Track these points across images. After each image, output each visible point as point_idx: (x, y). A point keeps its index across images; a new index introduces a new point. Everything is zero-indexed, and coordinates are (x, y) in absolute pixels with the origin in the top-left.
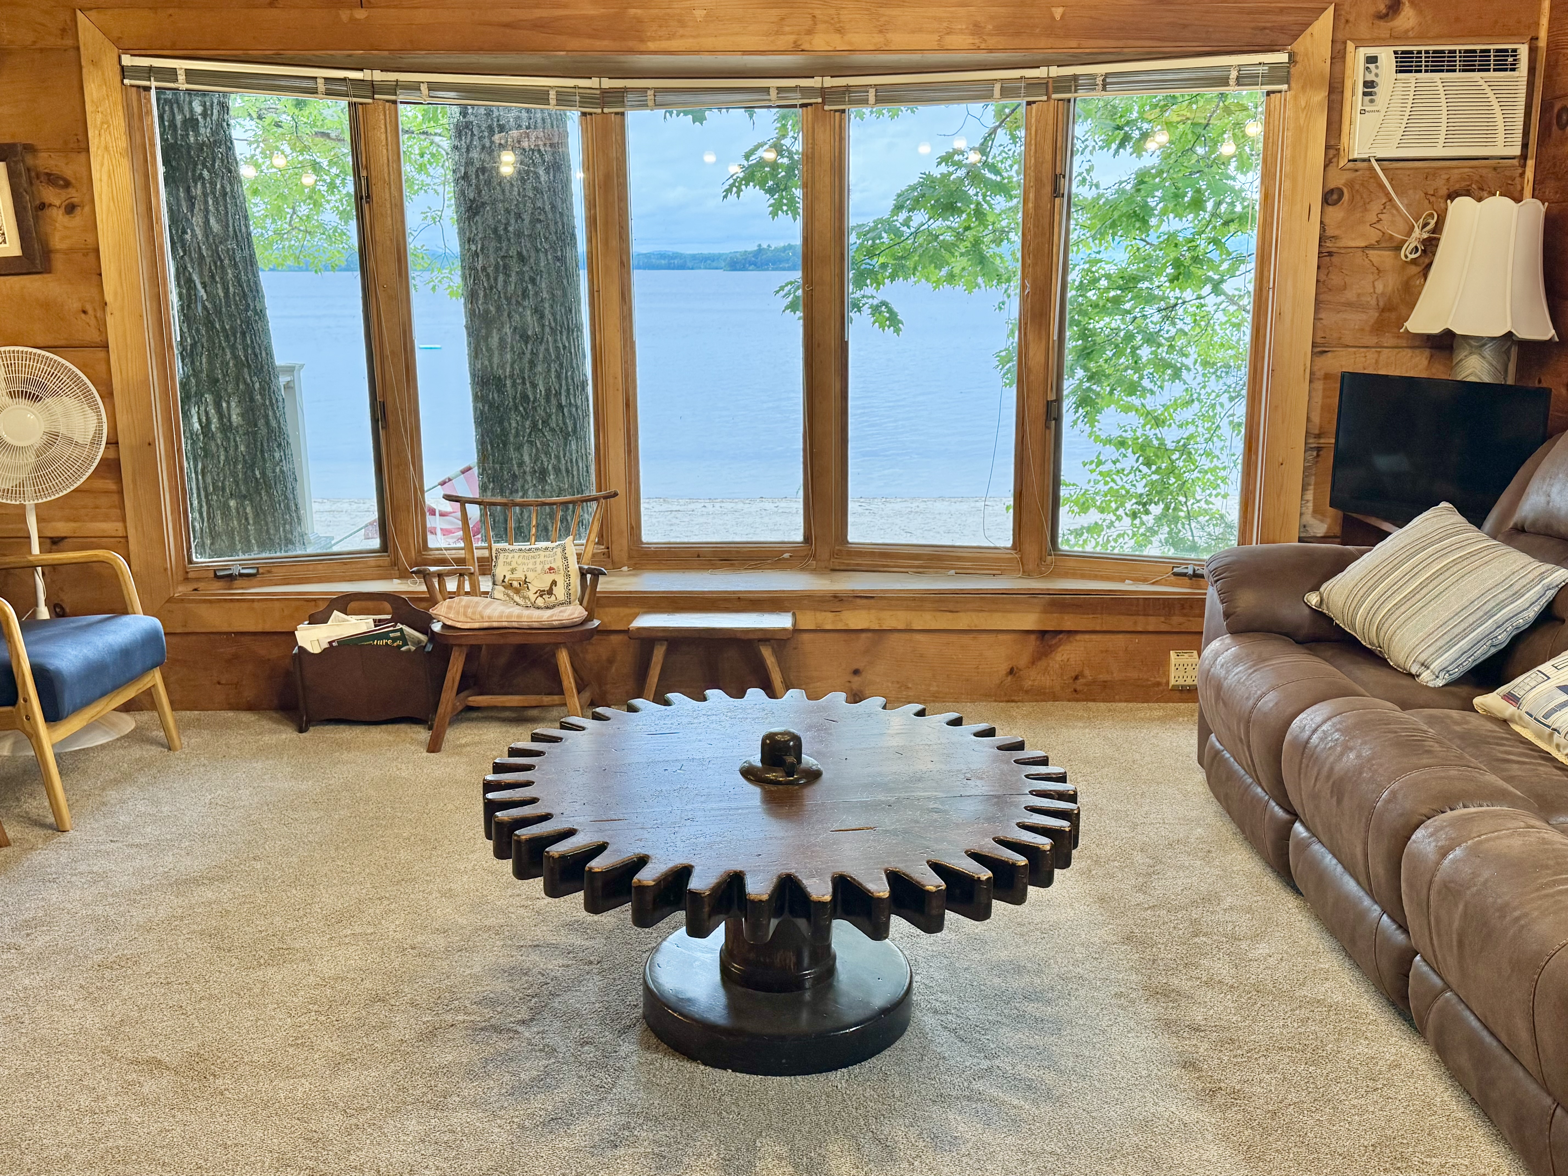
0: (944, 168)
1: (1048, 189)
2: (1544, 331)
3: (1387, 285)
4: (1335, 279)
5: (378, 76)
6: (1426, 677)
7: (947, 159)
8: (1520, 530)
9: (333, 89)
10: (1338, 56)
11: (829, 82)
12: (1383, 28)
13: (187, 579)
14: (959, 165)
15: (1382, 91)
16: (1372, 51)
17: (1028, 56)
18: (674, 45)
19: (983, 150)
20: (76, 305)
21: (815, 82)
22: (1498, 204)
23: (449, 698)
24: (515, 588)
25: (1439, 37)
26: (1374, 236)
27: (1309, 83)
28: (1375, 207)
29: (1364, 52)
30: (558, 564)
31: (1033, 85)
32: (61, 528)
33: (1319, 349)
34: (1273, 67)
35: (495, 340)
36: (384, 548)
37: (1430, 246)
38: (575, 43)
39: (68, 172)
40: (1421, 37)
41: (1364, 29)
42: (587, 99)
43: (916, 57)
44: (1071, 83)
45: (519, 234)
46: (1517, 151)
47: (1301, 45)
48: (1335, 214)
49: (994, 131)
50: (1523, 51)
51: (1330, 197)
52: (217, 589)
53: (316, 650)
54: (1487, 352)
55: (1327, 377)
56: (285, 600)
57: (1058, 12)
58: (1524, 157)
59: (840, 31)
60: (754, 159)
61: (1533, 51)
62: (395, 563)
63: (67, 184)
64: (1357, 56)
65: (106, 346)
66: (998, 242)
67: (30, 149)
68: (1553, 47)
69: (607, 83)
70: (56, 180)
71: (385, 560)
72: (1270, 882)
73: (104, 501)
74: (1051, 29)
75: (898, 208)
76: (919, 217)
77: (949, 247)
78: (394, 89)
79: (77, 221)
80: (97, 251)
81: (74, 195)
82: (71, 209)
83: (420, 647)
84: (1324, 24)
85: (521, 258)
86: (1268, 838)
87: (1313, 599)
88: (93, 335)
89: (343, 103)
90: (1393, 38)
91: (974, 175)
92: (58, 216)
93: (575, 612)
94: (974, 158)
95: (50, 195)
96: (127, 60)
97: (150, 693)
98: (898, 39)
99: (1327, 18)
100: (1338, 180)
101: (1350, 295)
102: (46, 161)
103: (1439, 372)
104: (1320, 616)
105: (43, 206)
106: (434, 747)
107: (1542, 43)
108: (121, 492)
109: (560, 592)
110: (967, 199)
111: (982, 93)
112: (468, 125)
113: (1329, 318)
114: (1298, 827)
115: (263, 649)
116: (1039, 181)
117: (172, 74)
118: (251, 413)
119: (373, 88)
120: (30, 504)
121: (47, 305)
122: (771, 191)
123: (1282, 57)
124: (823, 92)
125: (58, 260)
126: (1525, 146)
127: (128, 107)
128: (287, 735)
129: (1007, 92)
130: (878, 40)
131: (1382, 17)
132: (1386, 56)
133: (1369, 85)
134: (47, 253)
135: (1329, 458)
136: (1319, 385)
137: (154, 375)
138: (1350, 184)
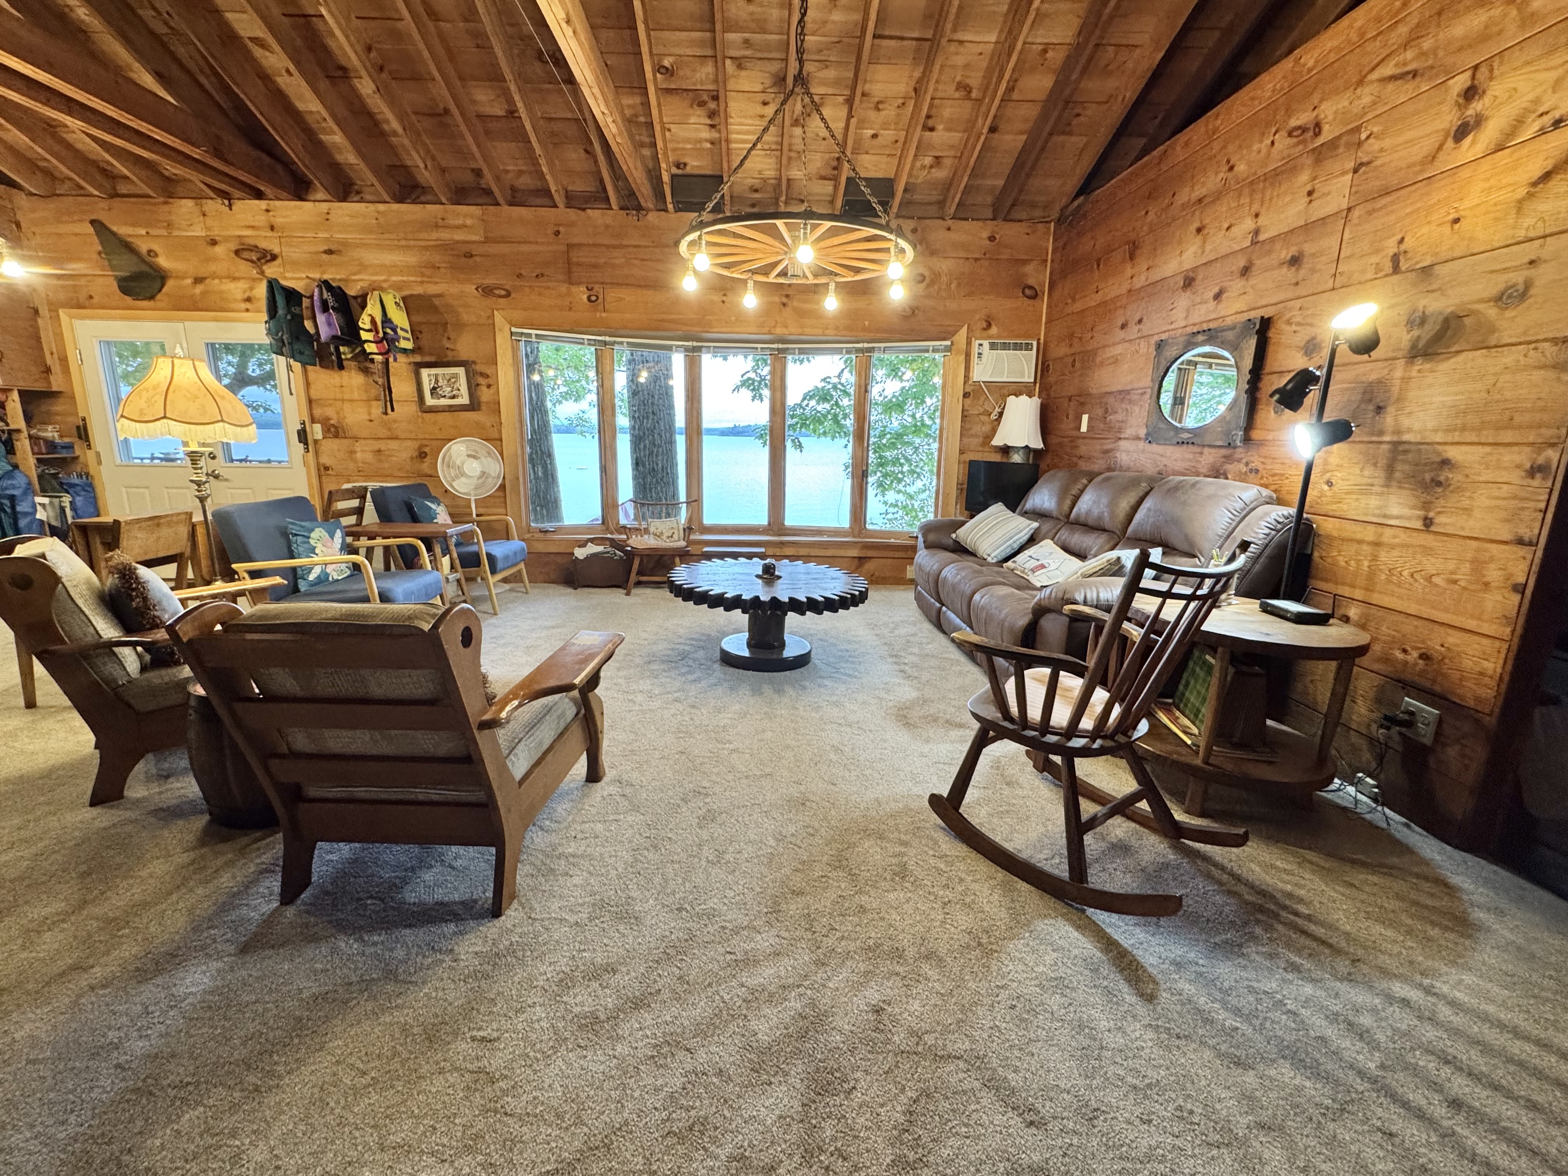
0: (823, 384)
1: (863, 389)
2: (1039, 445)
3: (987, 428)
4: (968, 426)
5: (607, 339)
6: (989, 559)
7: (824, 380)
8: (1026, 513)
9: (591, 343)
10: (969, 343)
11: (781, 346)
12: (985, 334)
13: (529, 532)
14: (829, 383)
15: (984, 357)
16: (981, 342)
17: (853, 339)
18: (724, 330)
19: (839, 376)
20: (489, 424)
21: (775, 346)
22: (1024, 398)
23: (633, 577)
24: (658, 536)
25: (1005, 338)
26: (982, 410)
27: (958, 352)
28: (982, 399)
29: (978, 342)
30: (675, 526)
31: (858, 350)
32: (482, 511)
33: (962, 452)
34: (946, 346)
35: (642, 446)
36: (603, 523)
37: (1001, 414)
38: (685, 328)
39: (488, 372)
40: (999, 337)
41: (978, 333)
42: (687, 349)
43: (814, 338)
44: (872, 350)
45: (653, 404)
46: (1032, 380)
47: (956, 338)
48: (968, 401)
49: (843, 370)
50: (1035, 343)
51: (966, 395)
52: (541, 535)
53: (581, 558)
54: (1021, 453)
55: (964, 462)
56: (568, 540)
57: (867, 323)
58: (1035, 382)
59: (786, 327)
60: (745, 377)
61: (1038, 344)
62: (607, 529)
63: (488, 376)
64: (976, 343)
65: (501, 440)
66: (845, 418)
67: (474, 362)
68: (1045, 342)
69: (695, 344)
70: (486, 376)
71: (604, 528)
72: (936, 631)
73: (498, 500)
74: (864, 329)
75: (804, 399)
76: (813, 403)
77: (825, 416)
78: (614, 343)
79: (492, 390)
80: (499, 403)
81: (491, 381)
82: (489, 386)
83: (621, 557)
84: (964, 331)
85: (653, 413)
86: (934, 614)
87: (954, 536)
88: (497, 436)
89: (593, 349)
90: (989, 337)
91: (835, 387)
92: (484, 388)
93: (683, 544)
94: (836, 380)
95: (481, 380)
96: (514, 329)
97: (520, 571)
98: (807, 331)
99: (965, 329)
100: (968, 390)
101: (973, 432)
102: (479, 368)
103: (1005, 460)
104: (956, 542)
105: (478, 385)
106: (628, 594)
107: (1042, 341)
108: (505, 497)
109: (676, 537)
110: (832, 396)
111: (839, 351)
112: (634, 360)
113: (966, 440)
114: (944, 608)
115: (559, 559)
116: (860, 386)
117: (530, 335)
118: (545, 472)
119: (605, 343)
120: (473, 498)
121: (478, 423)
122: (753, 390)
123: (948, 343)
124: (778, 349)
125: (484, 407)
126: (1035, 378)
127: (513, 347)
128: (570, 590)
129: (849, 352)
130: (800, 330)
131: (984, 329)
132: (986, 344)
133: (980, 354)
134: (479, 403)
135: (965, 492)
136: (962, 466)
137: (519, 452)
138: (973, 391)
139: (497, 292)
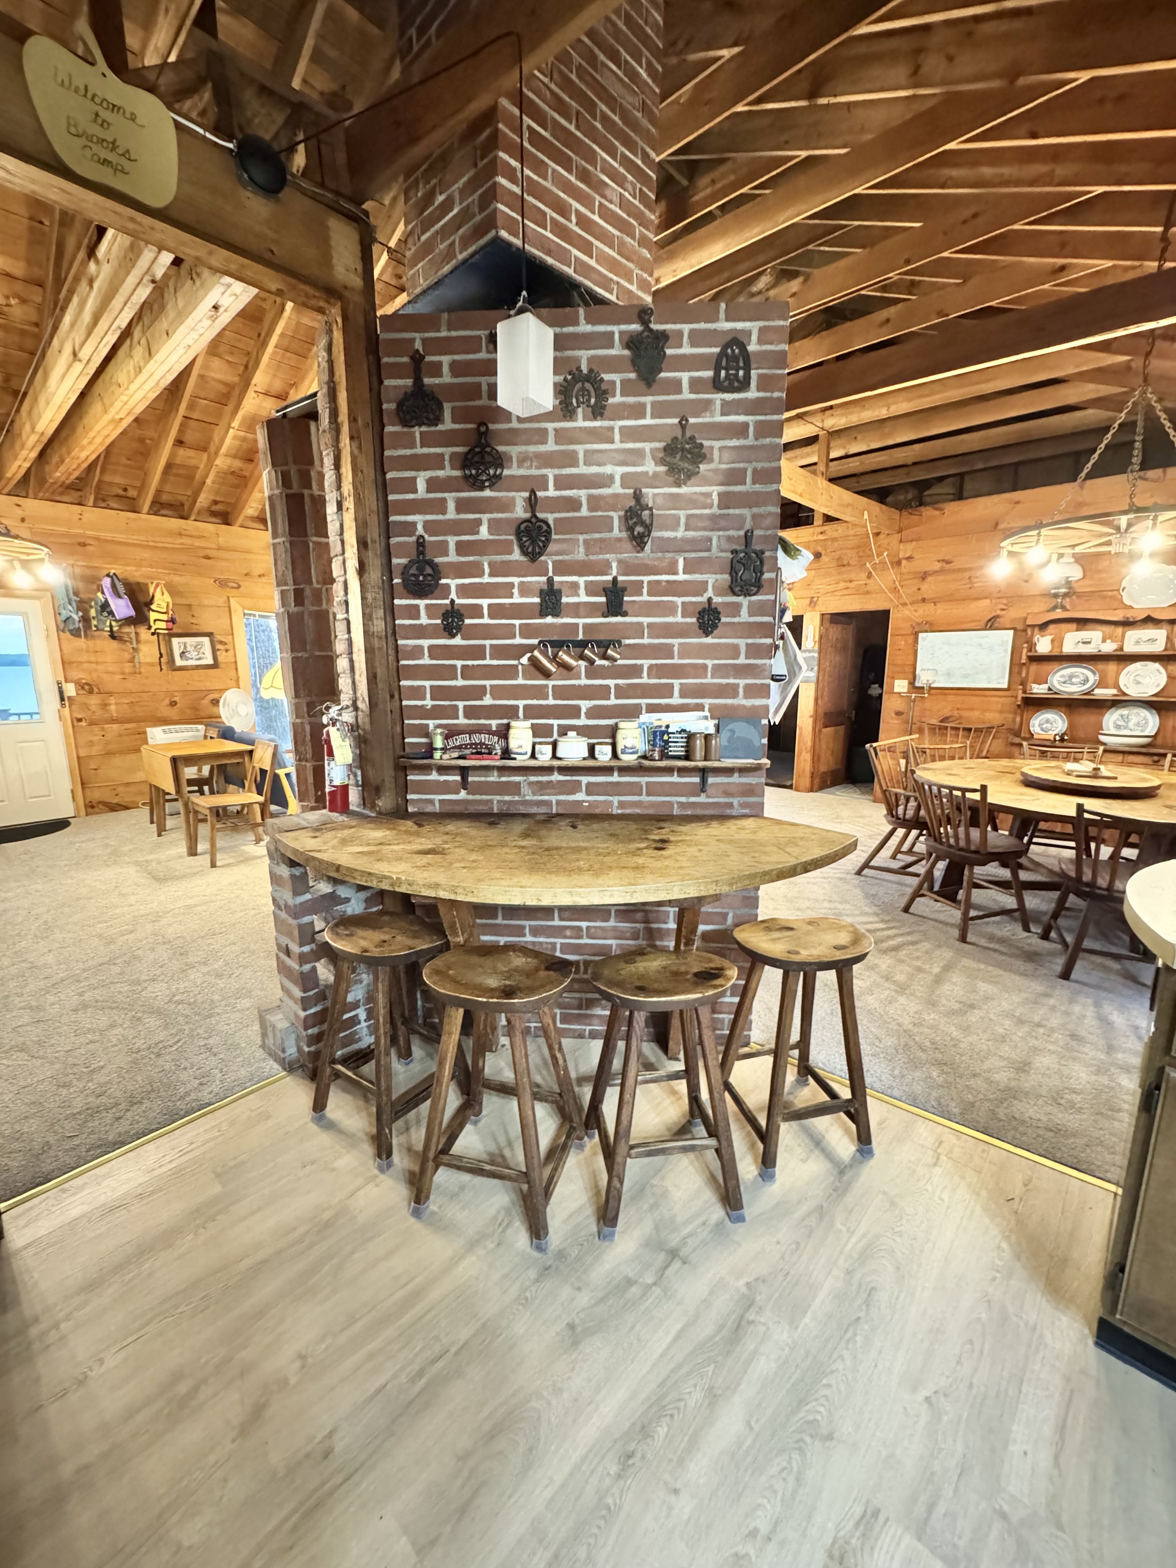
39: (226, 641)
67: (215, 633)
70: (224, 643)
79: (230, 653)
80: (236, 663)
81: (228, 647)
92: (223, 652)
95: (221, 646)
96: (245, 612)
102: (219, 637)
105: (218, 650)
125: (223, 666)
127: (245, 624)
134: (221, 663)
139: (231, 584)
